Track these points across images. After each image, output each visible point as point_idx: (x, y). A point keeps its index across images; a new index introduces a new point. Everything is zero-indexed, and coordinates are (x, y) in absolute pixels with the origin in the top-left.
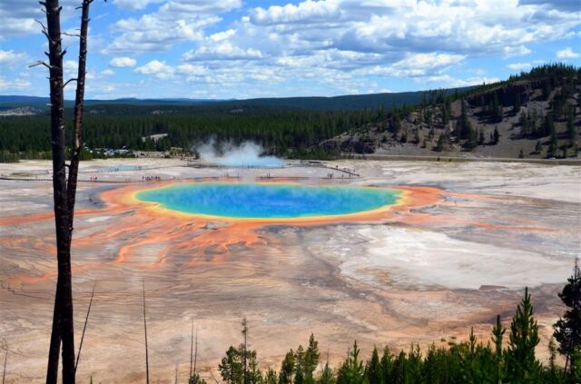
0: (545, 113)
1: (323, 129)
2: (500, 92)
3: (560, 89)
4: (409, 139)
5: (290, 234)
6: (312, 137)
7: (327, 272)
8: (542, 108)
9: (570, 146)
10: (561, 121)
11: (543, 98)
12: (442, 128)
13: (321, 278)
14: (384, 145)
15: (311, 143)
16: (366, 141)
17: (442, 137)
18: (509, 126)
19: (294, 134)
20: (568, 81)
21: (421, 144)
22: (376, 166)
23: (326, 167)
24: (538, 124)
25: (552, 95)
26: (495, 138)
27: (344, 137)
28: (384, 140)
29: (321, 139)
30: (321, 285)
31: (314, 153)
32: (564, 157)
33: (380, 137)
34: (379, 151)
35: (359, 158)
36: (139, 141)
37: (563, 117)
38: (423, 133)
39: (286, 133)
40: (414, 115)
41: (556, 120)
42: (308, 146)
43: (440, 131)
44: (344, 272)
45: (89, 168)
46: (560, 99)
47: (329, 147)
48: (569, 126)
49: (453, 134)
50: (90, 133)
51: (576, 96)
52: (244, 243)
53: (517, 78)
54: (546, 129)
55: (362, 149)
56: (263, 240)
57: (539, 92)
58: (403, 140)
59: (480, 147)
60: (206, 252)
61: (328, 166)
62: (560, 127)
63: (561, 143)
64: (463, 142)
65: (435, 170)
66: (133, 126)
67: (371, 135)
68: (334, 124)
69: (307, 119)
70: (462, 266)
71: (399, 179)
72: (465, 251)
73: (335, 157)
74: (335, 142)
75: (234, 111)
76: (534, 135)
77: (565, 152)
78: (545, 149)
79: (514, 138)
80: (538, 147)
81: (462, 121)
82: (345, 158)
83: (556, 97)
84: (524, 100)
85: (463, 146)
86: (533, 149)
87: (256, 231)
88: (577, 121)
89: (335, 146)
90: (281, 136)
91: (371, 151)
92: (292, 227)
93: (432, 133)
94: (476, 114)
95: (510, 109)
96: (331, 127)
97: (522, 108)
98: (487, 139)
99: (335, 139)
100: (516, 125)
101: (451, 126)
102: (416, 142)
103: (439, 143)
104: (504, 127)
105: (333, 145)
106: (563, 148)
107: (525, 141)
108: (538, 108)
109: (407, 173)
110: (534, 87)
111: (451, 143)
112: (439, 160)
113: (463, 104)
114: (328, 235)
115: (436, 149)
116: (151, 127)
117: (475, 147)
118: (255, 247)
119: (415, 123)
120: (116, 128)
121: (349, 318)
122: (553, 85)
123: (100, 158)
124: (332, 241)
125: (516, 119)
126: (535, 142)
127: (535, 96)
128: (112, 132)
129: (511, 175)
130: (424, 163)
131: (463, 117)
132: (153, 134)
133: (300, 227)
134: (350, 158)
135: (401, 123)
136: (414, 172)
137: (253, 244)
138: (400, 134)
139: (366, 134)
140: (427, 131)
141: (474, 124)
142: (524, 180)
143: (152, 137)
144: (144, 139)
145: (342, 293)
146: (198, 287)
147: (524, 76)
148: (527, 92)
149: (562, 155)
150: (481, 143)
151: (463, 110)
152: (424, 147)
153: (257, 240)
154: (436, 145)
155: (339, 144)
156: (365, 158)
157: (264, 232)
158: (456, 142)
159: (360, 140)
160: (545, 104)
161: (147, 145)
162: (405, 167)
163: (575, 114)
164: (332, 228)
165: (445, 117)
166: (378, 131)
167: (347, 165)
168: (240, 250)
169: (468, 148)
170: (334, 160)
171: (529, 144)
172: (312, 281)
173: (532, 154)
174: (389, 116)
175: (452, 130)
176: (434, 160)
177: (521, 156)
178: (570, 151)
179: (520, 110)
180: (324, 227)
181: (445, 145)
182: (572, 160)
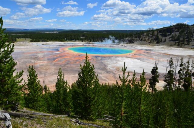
0: (178, 35)
2: (167, 29)
3: (182, 29)
4: (143, 40)
5: (100, 58)
7: (103, 67)
8: (177, 34)
9: (183, 44)
10: (182, 37)
11: (178, 31)
12: (152, 37)
13: (101, 68)
17: (151, 40)
18: (169, 38)
20: (184, 27)
21: (146, 41)
22: (132, 45)
24: (176, 38)
25: (180, 31)
26: (165, 41)
27: (127, 38)
28: (137, 40)
30: (100, 70)
32: (182, 46)
33: (136, 39)
34: (135, 42)
35: (130, 44)
37: (182, 36)
38: (147, 39)
40: (145, 34)
41: (181, 37)
43: (151, 38)
44: (108, 67)
46: (182, 31)
48: (183, 38)
49: (154, 39)
51: (186, 31)
53: (172, 26)
54: (178, 39)
55: (131, 42)
56: (92, 59)
57: (177, 30)
58: (142, 40)
59: (161, 43)
60: (76, 61)
62: (181, 39)
63: (181, 43)
64: (157, 41)
67: (134, 38)
68: (125, 35)
70: (140, 67)
71: (136, 48)
72: (143, 64)
74: (125, 40)
75: (103, 33)
76: (175, 40)
77: (182, 45)
78: (177, 44)
79: (169, 41)
80: (175, 43)
81: (157, 36)
83: (181, 31)
84: (173, 31)
85: (156, 42)
86: (174, 44)
88: (185, 37)
91: (133, 42)
93: (149, 38)
94: (160, 34)
95: (169, 34)
97: (172, 33)
98: (163, 41)
100: (170, 38)
101: (154, 37)
102: (145, 41)
103: (151, 41)
104: (167, 38)
106: (182, 44)
107: (172, 42)
108: (176, 34)
110: (176, 28)
111: (154, 41)
112: (149, 45)
113: (157, 32)
115: (149, 43)
117: (160, 42)
119: (145, 36)
120: (73, 35)
121: (103, 77)
122: (181, 28)
124: (110, 60)
125: (170, 36)
126: (175, 42)
127: (176, 31)
129: (166, 49)
130: (145, 45)
131: (157, 35)
132: (81, 37)
133: (103, 57)
134: (127, 43)
135: (142, 36)
136: (141, 47)
138: (141, 38)
140: (148, 38)
141: (160, 37)
142: (168, 50)
144: (79, 38)
145: (104, 72)
146: (69, 68)
147: (174, 26)
148: (174, 29)
149: (181, 45)
150: (161, 42)
151: (157, 33)
152: (147, 42)
154: (150, 42)
157: (93, 57)
158: (155, 41)
159: (131, 39)
160: (178, 33)
162: (139, 46)
163: (185, 36)
165: (153, 35)
166: (136, 37)
169: (158, 43)
171: (173, 43)
172: (98, 69)
173: (174, 45)
174: (139, 34)
175: (154, 38)
177: (171, 45)
178: (183, 45)
179: (171, 34)
180: (109, 57)
181: (152, 42)
182: (183, 47)
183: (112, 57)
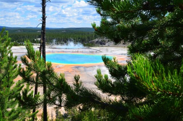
1: (90, 37)
5: (82, 69)
6: (87, 40)
13: (92, 82)
14: (108, 42)
15: (86, 41)
16: (103, 41)
19: (81, 39)
22: (106, 49)
23: (91, 49)
27: (97, 40)
29: (90, 40)
30: (92, 84)
31: (88, 45)
33: (107, 40)
34: (107, 44)
35: (101, 46)
36: (34, 40)
39: (79, 38)
42: (86, 42)
45: (19, 48)
47: (92, 43)
50: (19, 38)
52: (68, 71)
55: (102, 43)
56: (74, 71)
61: (92, 48)
65: (124, 50)
66: (32, 35)
67: (105, 39)
68: (94, 36)
69: (85, 34)
71: (114, 52)
73: (94, 46)
74: (94, 42)
75: (63, 32)
82: (97, 46)
87: (72, 68)
89: (94, 43)
90: (78, 39)
91: (105, 44)
92: (82, 67)
96: (93, 37)
99: (94, 40)
105: (93, 42)
109: (116, 51)
112: (125, 47)
114: (93, 69)
115: (124, 44)
116: (38, 36)
118: (72, 72)
120: (26, 36)
123: (22, 45)
128: (25, 37)
130: (121, 48)
132: (38, 38)
133: (85, 67)
134: (98, 46)
136: (117, 50)
137: (71, 72)
139: (103, 39)
143: (38, 39)
144: (35, 40)
153: (72, 70)
155: (95, 42)
156: (103, 46)
157: (74, 68)
159: (101, 41)
161: (36, 41)
162: (115, 49)
164: (94, 67)
166: (107, 38)
167: (97, 48)
168: (67, 74)
170: (93, 47)
172: (89, 83)
176: (123, 47)
180: (92, 67)
181: (126, 43)
183: (95, 66)
